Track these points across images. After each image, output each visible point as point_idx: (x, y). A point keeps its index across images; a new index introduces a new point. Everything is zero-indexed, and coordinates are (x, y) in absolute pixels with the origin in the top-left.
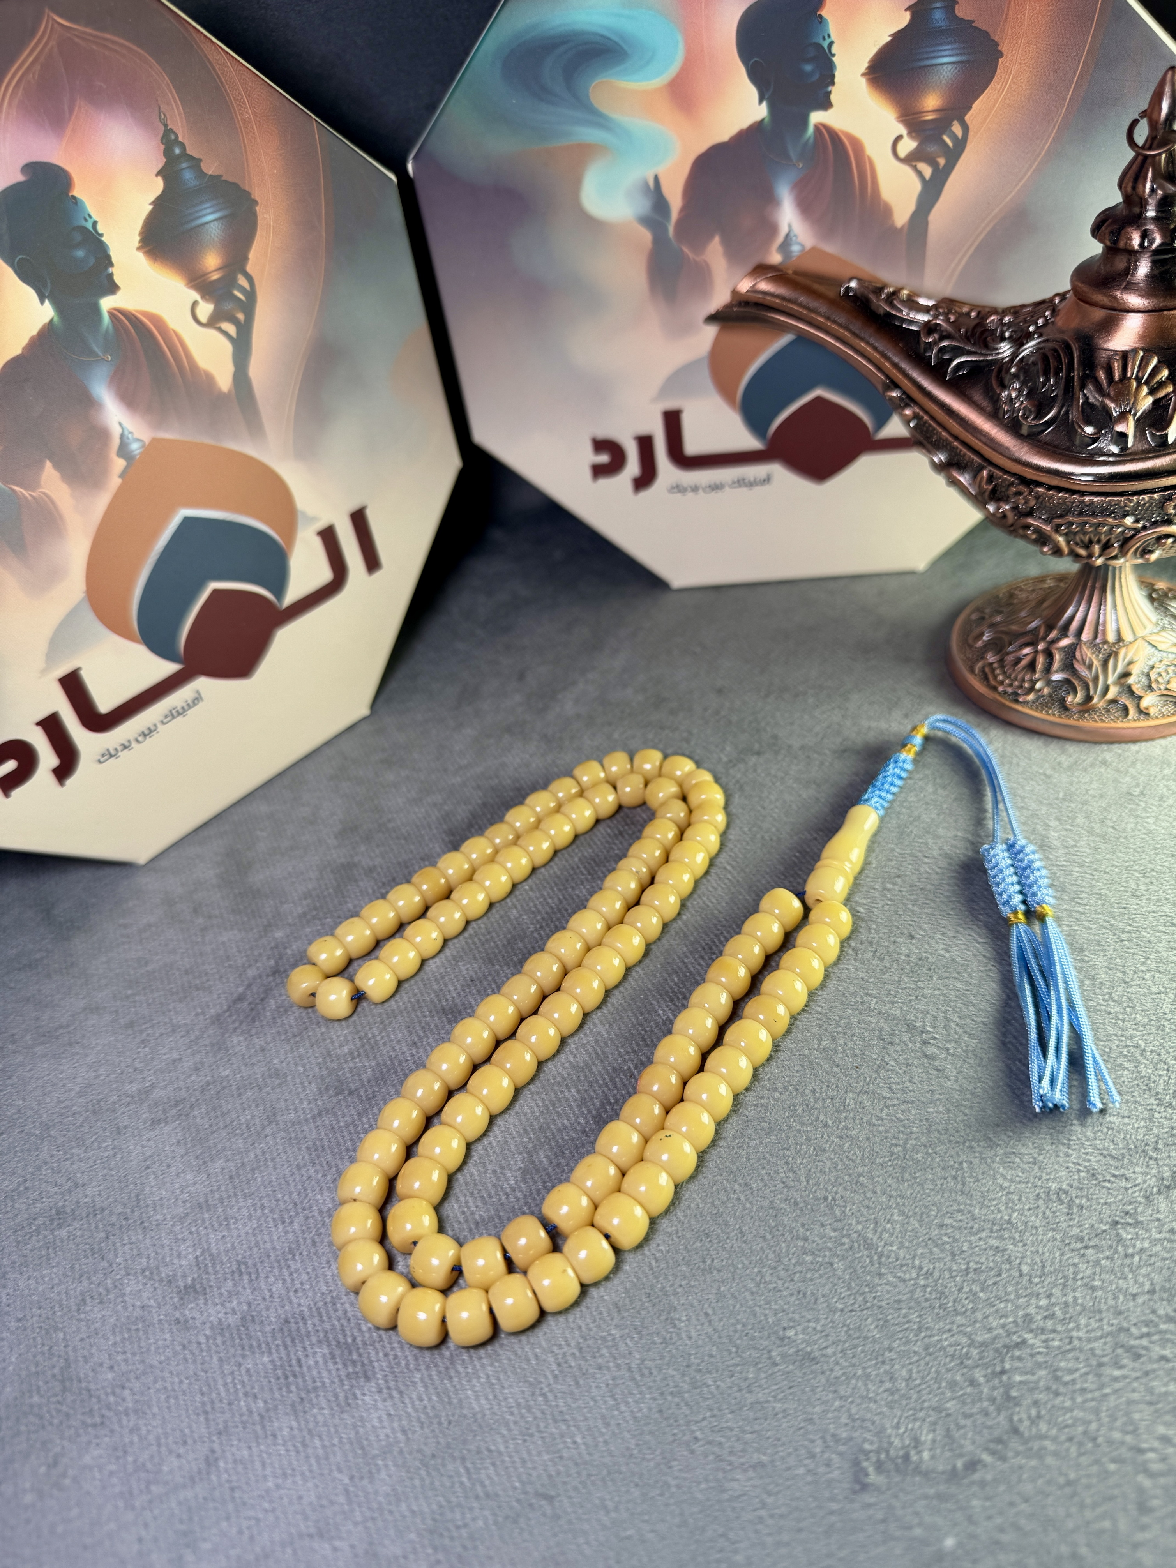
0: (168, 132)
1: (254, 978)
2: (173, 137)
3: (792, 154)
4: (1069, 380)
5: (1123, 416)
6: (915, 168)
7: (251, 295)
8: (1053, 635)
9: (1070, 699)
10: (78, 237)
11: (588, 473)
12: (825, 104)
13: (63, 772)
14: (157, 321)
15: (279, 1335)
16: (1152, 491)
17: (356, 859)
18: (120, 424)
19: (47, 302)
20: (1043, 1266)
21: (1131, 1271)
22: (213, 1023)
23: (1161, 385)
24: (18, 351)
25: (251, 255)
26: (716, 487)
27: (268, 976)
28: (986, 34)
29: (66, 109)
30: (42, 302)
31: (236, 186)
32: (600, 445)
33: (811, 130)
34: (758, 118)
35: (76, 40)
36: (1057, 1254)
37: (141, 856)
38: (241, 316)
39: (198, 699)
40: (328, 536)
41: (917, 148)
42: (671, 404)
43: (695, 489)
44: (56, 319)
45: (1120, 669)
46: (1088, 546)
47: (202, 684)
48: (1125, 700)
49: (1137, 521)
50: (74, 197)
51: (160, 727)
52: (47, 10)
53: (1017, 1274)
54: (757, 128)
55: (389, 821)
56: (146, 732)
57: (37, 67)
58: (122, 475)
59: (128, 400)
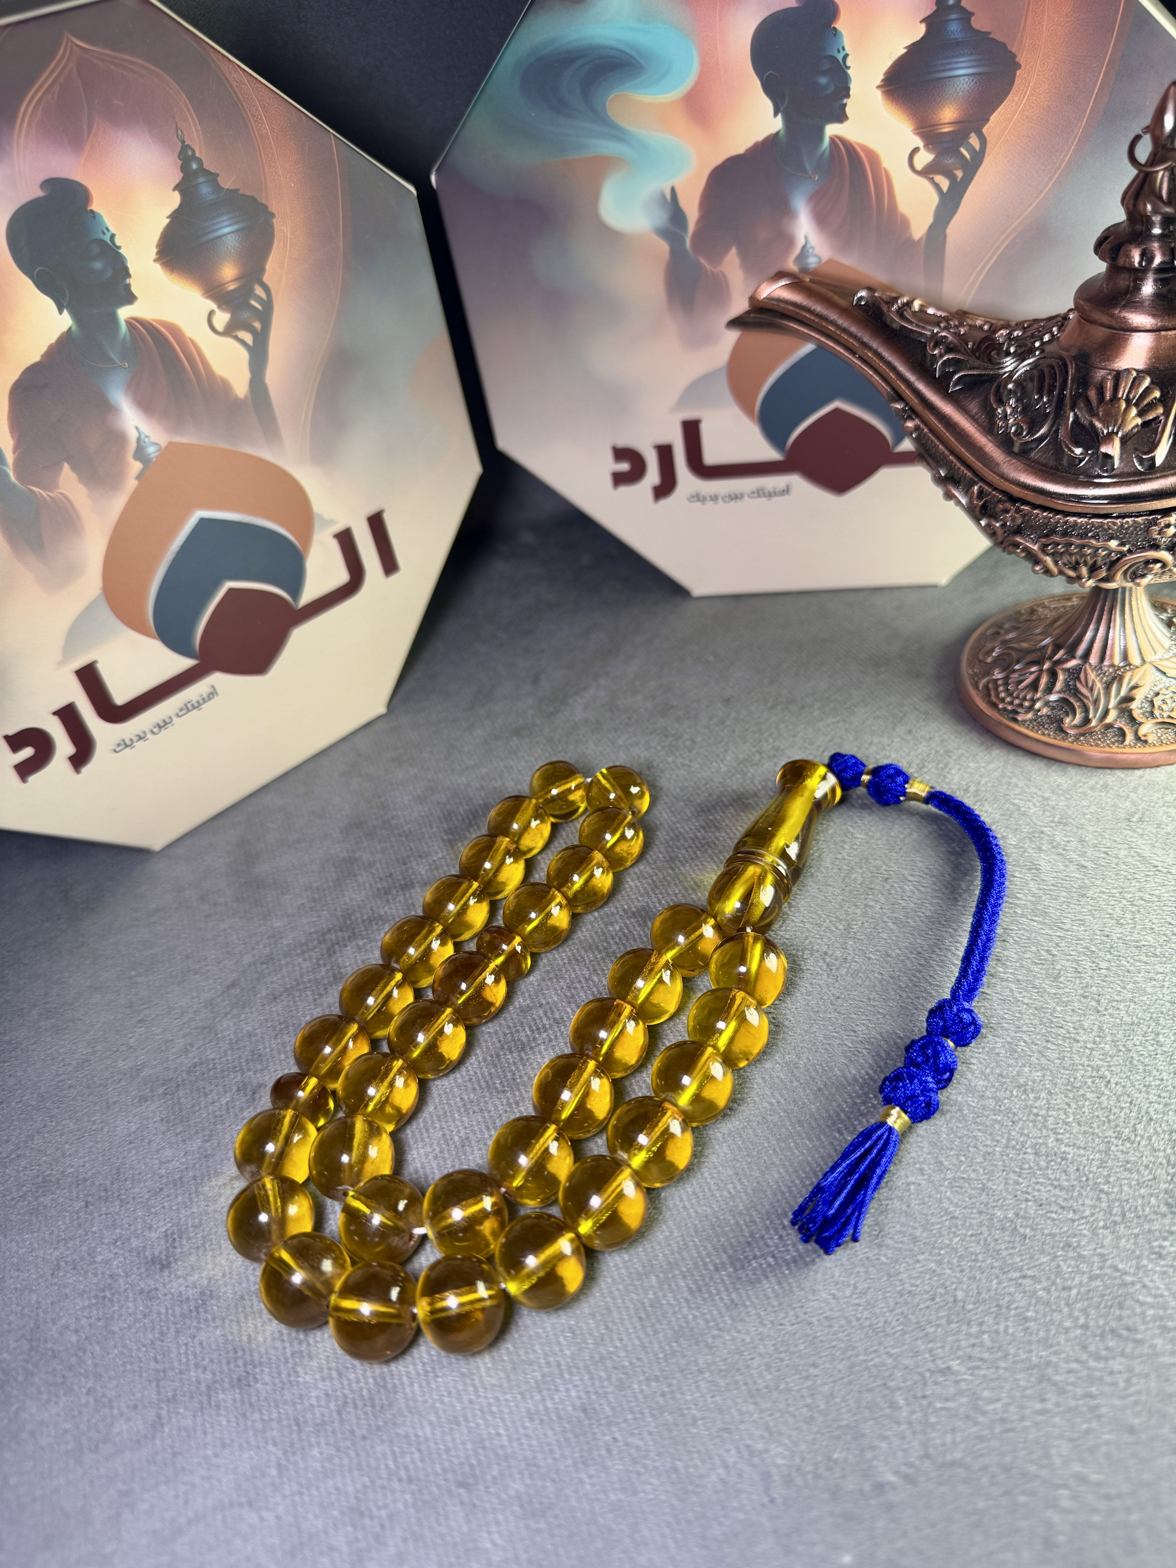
0: (185, 148)
1: (249, 965)
2: (190, 153)
3: (808, 167)
4: (1061, 399)
5: (1110, 437)
6: (932, 181)
7: (268, 305)
8: (1060, 654)
9: (1067, 720)
10: (96, 249)
11: (609, 481)
12: (841, 117)
13: (79, 760)
14: (174, 330)
15: (233, 1311)
16: (1139, 515)
17: (357, 854)
18: (137, 428)
19: (65, 312)
20: (979, 1293)
21: (1068, 1305)
22: (206, 1007)
23: (1151, 406)
24: (37, 359)
25: (269, 266)
26: (736, 497)
27: (262, 963)
28: (1003, 46)
29: (85, 127)
30: (61, 312)
31: (253, 199)
32: (621, 454)
33: (826, 142)
34: (774, 130)
35: (95, 61)
36: (995, 1282)
37: (157, 843)
38: (257, 325)
39: (213, 694)
40: (345, 539)
41: (934, 160)
42: (690, 414)
43: (714, 498)
44: (74, 328)
45: (1123, 693)
46: (1075, 567)
47: (217, 679)
48: (1121, 724)
49: (1123, 544)
50: (92, 211)
51: (175, 719)
52: (66, 34)
53: (952, 1299)
54: (772, 140)
55: (393, 818)
56: (162, 724)
57: (56, 89)
58: (139, 477)
59: (145, 405)
